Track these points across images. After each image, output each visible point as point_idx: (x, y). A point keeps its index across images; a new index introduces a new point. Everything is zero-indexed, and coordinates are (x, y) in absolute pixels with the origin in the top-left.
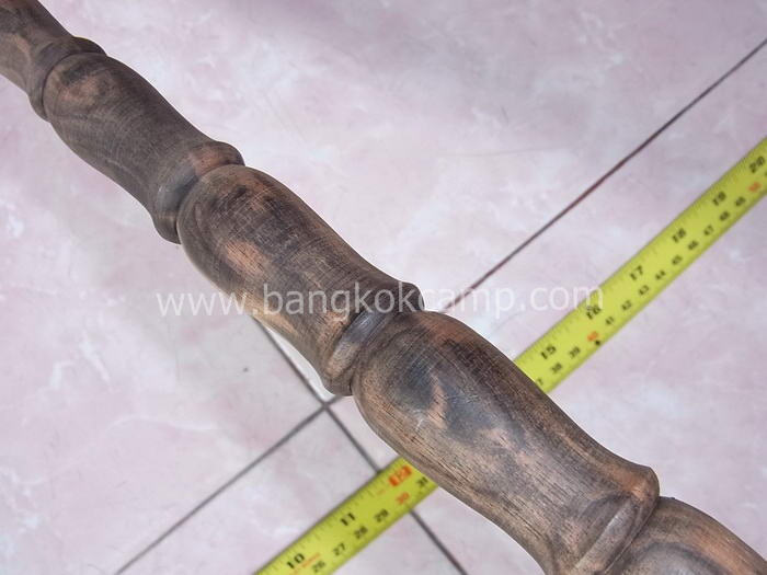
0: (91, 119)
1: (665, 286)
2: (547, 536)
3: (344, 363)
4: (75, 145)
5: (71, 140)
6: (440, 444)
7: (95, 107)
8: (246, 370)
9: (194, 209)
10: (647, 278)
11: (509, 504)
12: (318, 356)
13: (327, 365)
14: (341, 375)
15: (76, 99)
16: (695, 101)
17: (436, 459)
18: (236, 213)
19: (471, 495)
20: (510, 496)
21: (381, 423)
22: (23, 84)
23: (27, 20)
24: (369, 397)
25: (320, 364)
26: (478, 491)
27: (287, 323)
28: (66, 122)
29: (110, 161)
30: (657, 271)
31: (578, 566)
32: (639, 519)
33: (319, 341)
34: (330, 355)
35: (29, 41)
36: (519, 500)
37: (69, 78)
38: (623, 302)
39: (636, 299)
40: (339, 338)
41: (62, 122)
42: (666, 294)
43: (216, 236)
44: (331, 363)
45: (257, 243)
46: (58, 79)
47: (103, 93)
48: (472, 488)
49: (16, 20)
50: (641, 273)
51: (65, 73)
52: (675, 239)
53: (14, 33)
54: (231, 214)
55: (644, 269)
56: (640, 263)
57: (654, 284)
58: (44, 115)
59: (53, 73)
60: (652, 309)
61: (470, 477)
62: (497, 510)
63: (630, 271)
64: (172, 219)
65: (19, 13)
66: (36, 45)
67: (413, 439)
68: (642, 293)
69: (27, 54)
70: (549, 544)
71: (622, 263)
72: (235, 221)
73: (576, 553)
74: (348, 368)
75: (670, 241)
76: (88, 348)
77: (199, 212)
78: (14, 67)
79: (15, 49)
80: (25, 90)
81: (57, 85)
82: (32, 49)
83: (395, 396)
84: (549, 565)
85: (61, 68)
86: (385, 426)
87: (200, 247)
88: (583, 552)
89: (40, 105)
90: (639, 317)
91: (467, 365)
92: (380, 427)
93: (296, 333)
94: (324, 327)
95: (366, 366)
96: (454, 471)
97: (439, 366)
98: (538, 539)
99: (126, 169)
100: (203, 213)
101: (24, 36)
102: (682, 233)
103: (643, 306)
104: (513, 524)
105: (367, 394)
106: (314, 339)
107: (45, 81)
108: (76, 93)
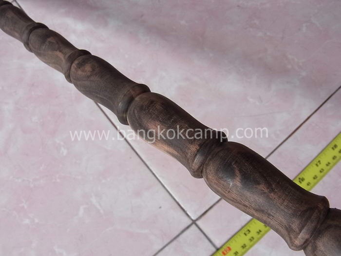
0: (90, 80)
1: (330, 169)
2: (285, 226)
3: (199, 164)
4: (84, 91)
5: (82, 89)
6: (240, 192)
7: (91, 75)
8: (160, 207)
9: (134, 111)
10: (323, 165)
11: (269, 215)
12: (188, 163)
13: (192, 166)
14: (198, 169)
15: (83, 74)
16: (337, 90)
17: (239, 199)
18: (151, 110)
19: (254, 212)
20: (269, 212)
21: (215, 186)
22: (61, 70)
23: (61, 45)
24: (210, 177)
25: (189, 165)
26: (256, 210)
27: (174, 151)
28: (80, 82)
29: (98, 96)
30: (326, 163)
31: (299, 237)
32: (321, 216)
33: (188, 156)
34: (193, 161)
35: (63, 53)
36: (273, 213)
37: (80, 65)
38: (313, 176)
39: (319, 175)
40: (196, 155)
41: (78, 83)
42: (331, 172)
43: (144, 120)
44: (193, 165)
45: (160, 121)
46: (75, 66)
47: (93, 70)
48: (254, 209)
49: (57, 46)
50: (320, 163)
51: (78, 64)
52: (333, 148)
53: (56, 51)
54: (149, 111)
55: (321, 162)
56: (319, 159)
57: (326, 168)
58: (70, 81)
59: (74, 65)
60: (325, 178)
61: (253, 205)
62: (265, 218)
63: (316, 163)
64: (125, 116)
65: (57, 43)
66: (66, 55)
67: (229, 192)
68: (321, 172)
69: (63, 58)
70: (287, 229)
71: (312, 159)
72: (151, 114)
73: (298, 232)
74: (201, 166)
75: (331, 149)
76: (94, 200)
77: (136, 112)
78: (57, 64)
79: (57, 56)
80: (62, 72)
81: (76, 69)
82: (65, 56)
83: (220, 175)
84: (288, 238)
85: (76, 62)
86: (217, 188)
87: (138, 125)
88: (300, 231)
89: (68, 77)
90: (321, 182)
91: (247, 161)
92: (215, 188)
93: (179, 155)
94: (190, 151)
95: (207, 165)
96: (247, 203)
97: (236, 162)
98: (282, 228)
99: (105, 98)
100: (138, 111)
101: (60, 51)
102: (336, 146)
103: (322, 177)
104: (272, 223)
105: (209, 176)
106: (186, 156)
107: (70, 68)
108: (83, 71)
